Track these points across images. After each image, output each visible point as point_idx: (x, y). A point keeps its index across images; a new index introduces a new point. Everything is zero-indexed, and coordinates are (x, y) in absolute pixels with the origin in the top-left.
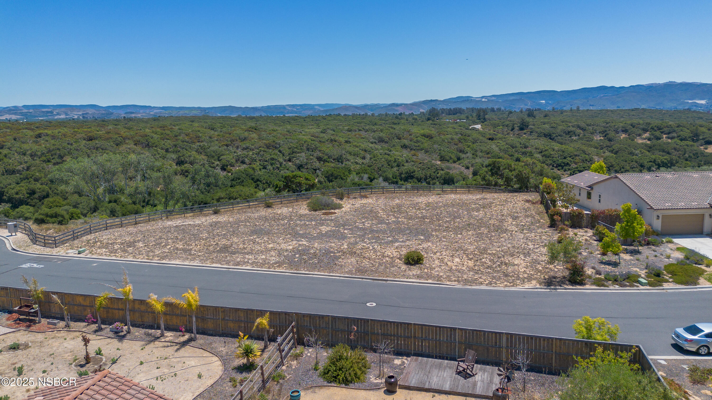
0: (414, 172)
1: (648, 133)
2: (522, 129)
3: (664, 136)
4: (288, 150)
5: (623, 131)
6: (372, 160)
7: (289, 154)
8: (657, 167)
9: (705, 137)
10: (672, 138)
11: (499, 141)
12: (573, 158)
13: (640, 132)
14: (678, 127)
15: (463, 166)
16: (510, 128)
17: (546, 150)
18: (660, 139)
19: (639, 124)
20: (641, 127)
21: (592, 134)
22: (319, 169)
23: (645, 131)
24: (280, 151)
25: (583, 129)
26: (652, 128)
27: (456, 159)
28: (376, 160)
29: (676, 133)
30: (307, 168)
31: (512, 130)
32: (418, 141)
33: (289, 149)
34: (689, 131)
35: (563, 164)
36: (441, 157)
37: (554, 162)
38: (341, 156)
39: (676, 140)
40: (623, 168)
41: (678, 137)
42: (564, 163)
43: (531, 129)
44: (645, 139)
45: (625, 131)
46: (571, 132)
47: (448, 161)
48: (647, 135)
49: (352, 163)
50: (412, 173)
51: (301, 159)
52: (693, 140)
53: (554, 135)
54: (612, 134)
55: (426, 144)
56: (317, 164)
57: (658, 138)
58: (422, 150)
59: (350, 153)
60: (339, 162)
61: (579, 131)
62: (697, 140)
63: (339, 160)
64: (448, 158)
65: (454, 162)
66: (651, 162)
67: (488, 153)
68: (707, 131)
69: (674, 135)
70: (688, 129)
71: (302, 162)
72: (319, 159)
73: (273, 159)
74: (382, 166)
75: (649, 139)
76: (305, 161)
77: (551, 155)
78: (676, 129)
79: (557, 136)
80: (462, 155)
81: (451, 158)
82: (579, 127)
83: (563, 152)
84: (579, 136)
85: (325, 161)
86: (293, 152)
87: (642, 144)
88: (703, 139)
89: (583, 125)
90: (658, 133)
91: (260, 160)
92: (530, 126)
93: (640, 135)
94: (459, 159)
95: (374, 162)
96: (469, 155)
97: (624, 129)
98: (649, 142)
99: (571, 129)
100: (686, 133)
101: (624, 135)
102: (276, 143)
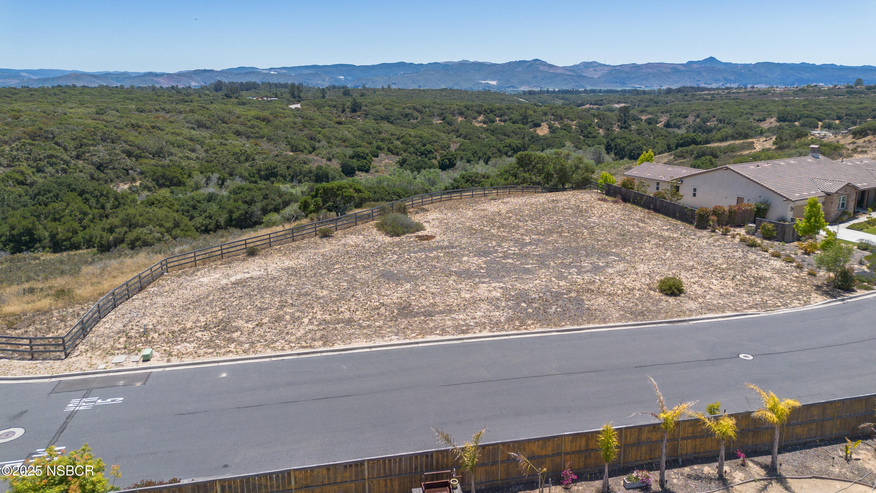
1: (482, 115)
2: (354, 111)
3: (498, 119)
4: (72, 142)
5: (459, 114)
6: (210, 152)
7: (76, 148)
9: (532, 119)
10: (505, 121)
11: (349, 126)
12: (432, 145)
13: (476, 114)
14: (507, 109)
15: (323, 158)
17: (402, 137)
18: (494, 122)
19: (473, 106)
20: (475, 109)
21: (430, 116)
22: (132, 169)
23: (480, 113)
24: (57, 144)
25: (421, 112)
26: (485, 111)
27: (311, 149)
28: (216, 153)
29: (508, 116)
30: (114, 168)
31: (343, 111)
32: (253, 127)
33: (73, 140)
34: (517, 113)
36: (292, 147)
38: (161, 148)
39: (508, 122)
41: (510, 119)
43: (365, 111)
44: (481, 122)
45: (461, 114)
46: (408, 114)
47: (303, 152)
48: (481, 118)
49: (181, 158)
50: (274, 168)
51: (101, 154)
52: (523, 123)
53: (393, 119)
54: (450, 117)
55: (266, 130)
56: (129, 162)
58: (262, 137)
59: (172, 144)
60: (159, 156)
61: (416, 114)
62: (527, 123)
63: (158, 154)
64: (302, 148)
65: (310, 153)
67: (344, 141)
68: (533, 114)
69: (506, 117)
70: (517, 111)
71: (102, 160)
72: (129, 154)
73: (51, 156)
75: (484, 123)
76: (107, 157)
77: (410, 141)
78: (507, 111)
79: (395, 120)
81: (305, 148)
82: (414, 109)
83: (421, 138)
84: (417, 119)
85: (138, 157)
86: (81, 145)
87: (481, 127)
88: (532, 121)
89: (419, 107)
90: (491, 116)
91: (27, 159)
92: (363, 108)
93: (475, 118)
94: (314, 149)
95: (215, 155)
96: (324, 143)
97: (459, 112)
98: (485, 126)
99: (407, 111)
100: (516, 116)
101: (460, 119)
102: (46, 131)
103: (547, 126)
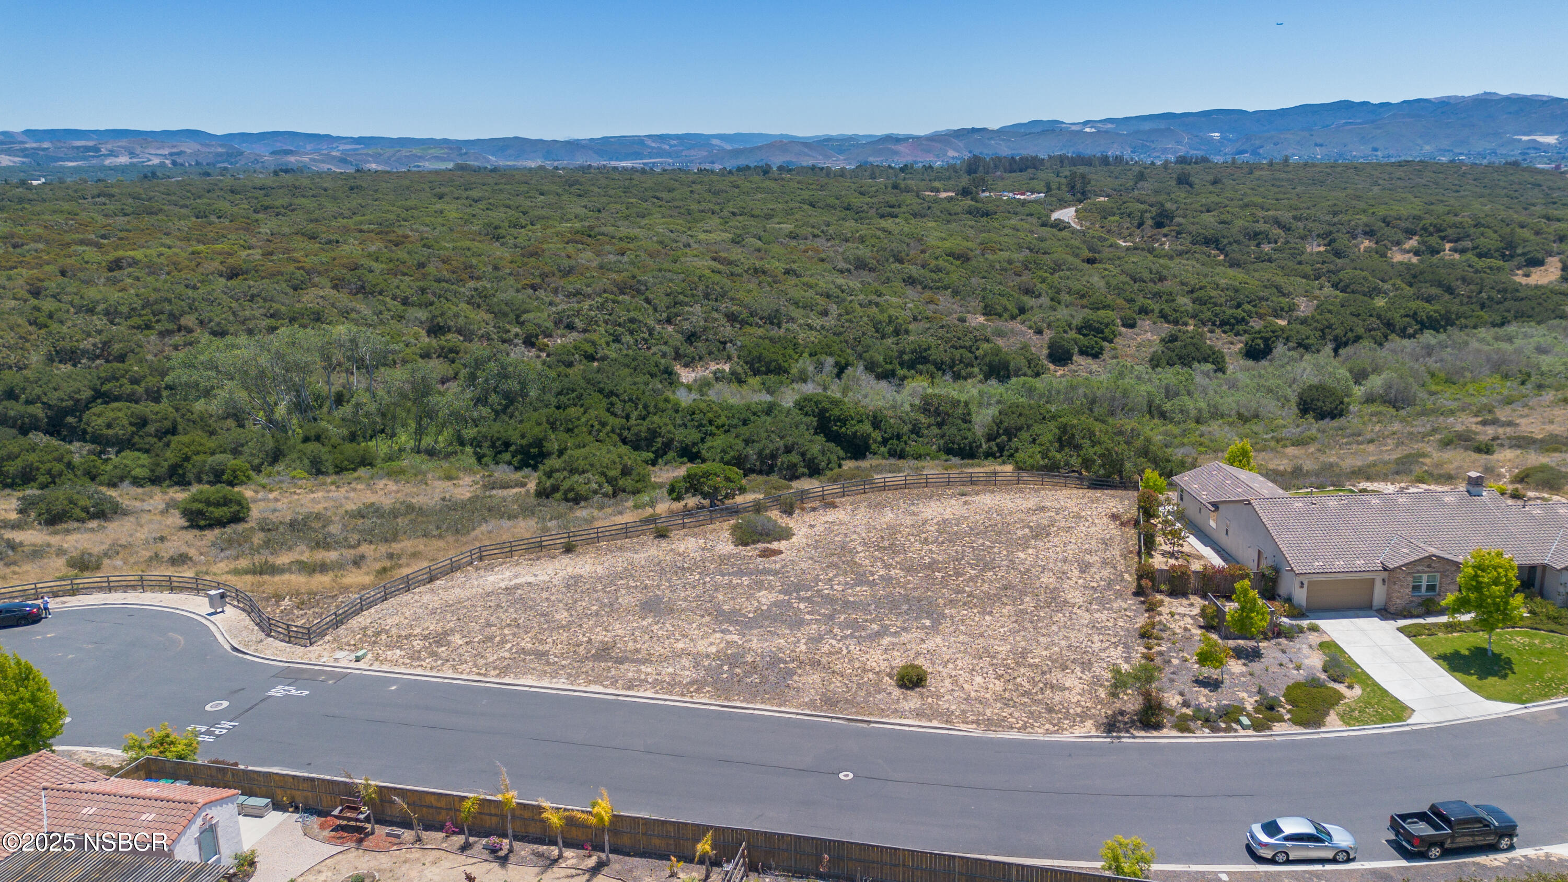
0: (929, 348)
1: (1416, 238)
2: (1159, 225)
3: (1448, 246)
4: (665, 298)
5: (1365, 233)
6: (843, 319)
7: (668, 308)
8: (1417, 327)
9: (1526, 250)
10: (1463, 251)
11: (1107, 266)
12: (1255, 306)
13: (1401, 236)
14: (1475, 226)
15: (1030, 328)
16: (1136, 223)
17: (1201, 288)
18: (1438, 252)
19: (1400, 219)
20: (1403, 225)
21: (1302, 239)
22: (731, 341)
23: (1410, 233)
24: (648, 301)
25: (1286, 228)
26: (1424, 229)
27: (1016, 311)
28: (851, 321)
29: (1472, 240)
30: (707, 340)
31: (1140, 225)
32: (938, 270)
33: (668, 295)
34: (1495, 236)
35: (1232, 321)
36: (986, 307)
37: (1216, 315)
38: (777, 311)
39: (1469, 255)
40: (1351, 330)
41: (1475, 248)
42: (1235, 318)
43: (1179, 225)
44: (1408, 252)
45: (1369, 233)
46: (1261, 233)
47: (1000, 316)
48: (1413, 243)
49: (800, 326)
50: (925, 350)
51: (694, 319)
52: (1503, 256)
53: (1225, 241)
54: (1342, 240)
55: (956, 275)
56: (728, 331)
57: (1435, 251)
58: (946, 288)
59: (796, 304)
60: (772, 323)
61: (1277, 231)
62: (1512, 256)
63: (773, 319)
64: (999, 309)
65: (1013, 318)
66: (1407, 316)
67: (1083, 296)
68: (1533, 237)
69: (1468, 244)
70: (1495, 232)
71: (694, 326)
72: (732, 318)
73: (632, 321)
74: (864, 334)
75: (1417, 253)
76: (702, 323)
77: (1211, 298)
78: (1473, 230)
79: (1230, 243)
80: (1030, 301)
81: (1006, 309)
82: (1277, 223)
83: (1237, 291)
84: (1276, 242)
85: (744, 323)
86: (676, 303)
87: (1401, 263)
88: (1524, 254)
89: (1286, 216)
90: (1434, 241)
91: (606, 323)
92: (1177, 220)
93: (1398, 243)
94: (1022, 310)
95: (847, 324)
96: (1045, 300)
97: (1367, 229)
98: (1415, 260)
99: (1261, 226)
100: (1490, 241)
101: (1367, 243)
102: (639, 281)
103: (1559, 265)
